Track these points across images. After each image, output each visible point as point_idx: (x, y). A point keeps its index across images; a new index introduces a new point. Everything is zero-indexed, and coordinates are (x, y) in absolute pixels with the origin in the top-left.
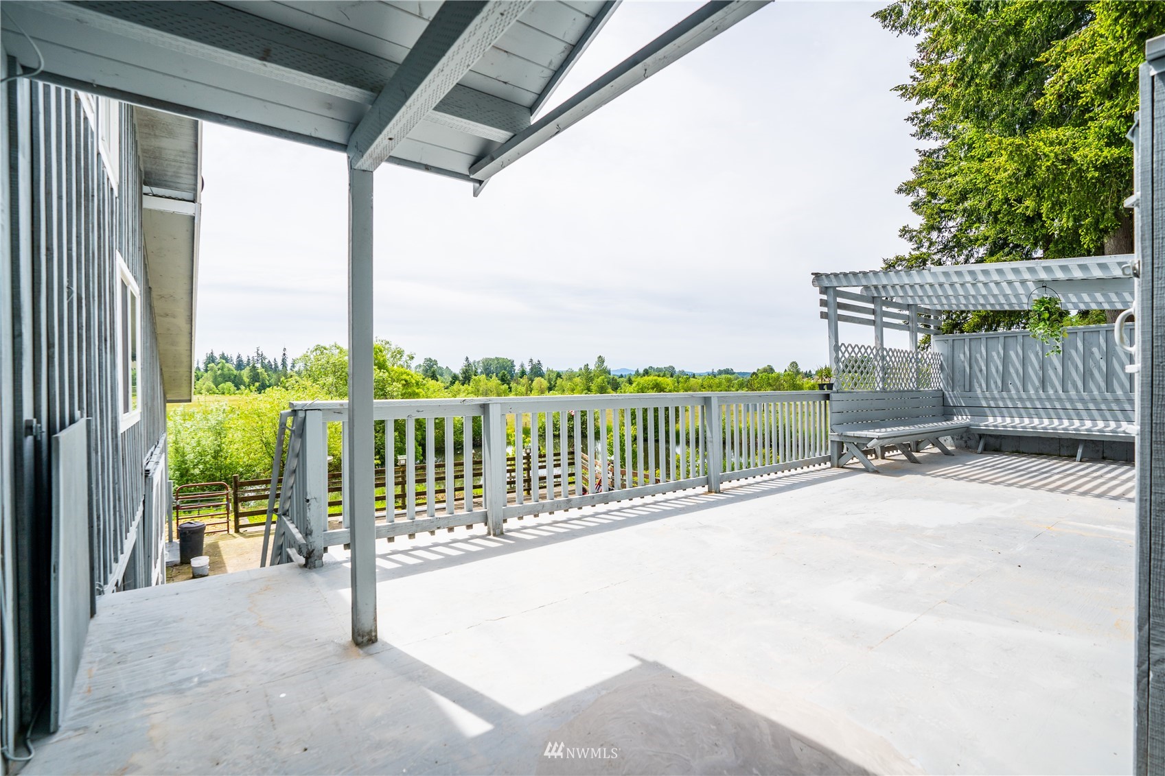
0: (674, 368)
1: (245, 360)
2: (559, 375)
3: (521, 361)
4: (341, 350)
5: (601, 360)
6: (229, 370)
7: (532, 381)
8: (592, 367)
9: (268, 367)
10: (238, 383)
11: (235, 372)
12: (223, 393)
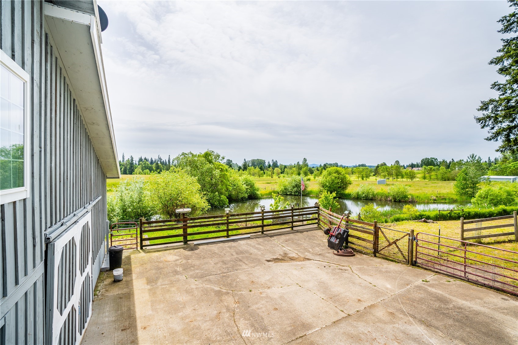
0: (337, 164)
1: (154, 160)
2: (285, 167)
3: (268, 161)
4: (193, 155)
5: (305, 160)
6: (148, 164)
7: (274, 169)
8: (301, 163)
9: (163, 163)
10: (151, 170)
11: (150, 165)
12: (145, 174)
